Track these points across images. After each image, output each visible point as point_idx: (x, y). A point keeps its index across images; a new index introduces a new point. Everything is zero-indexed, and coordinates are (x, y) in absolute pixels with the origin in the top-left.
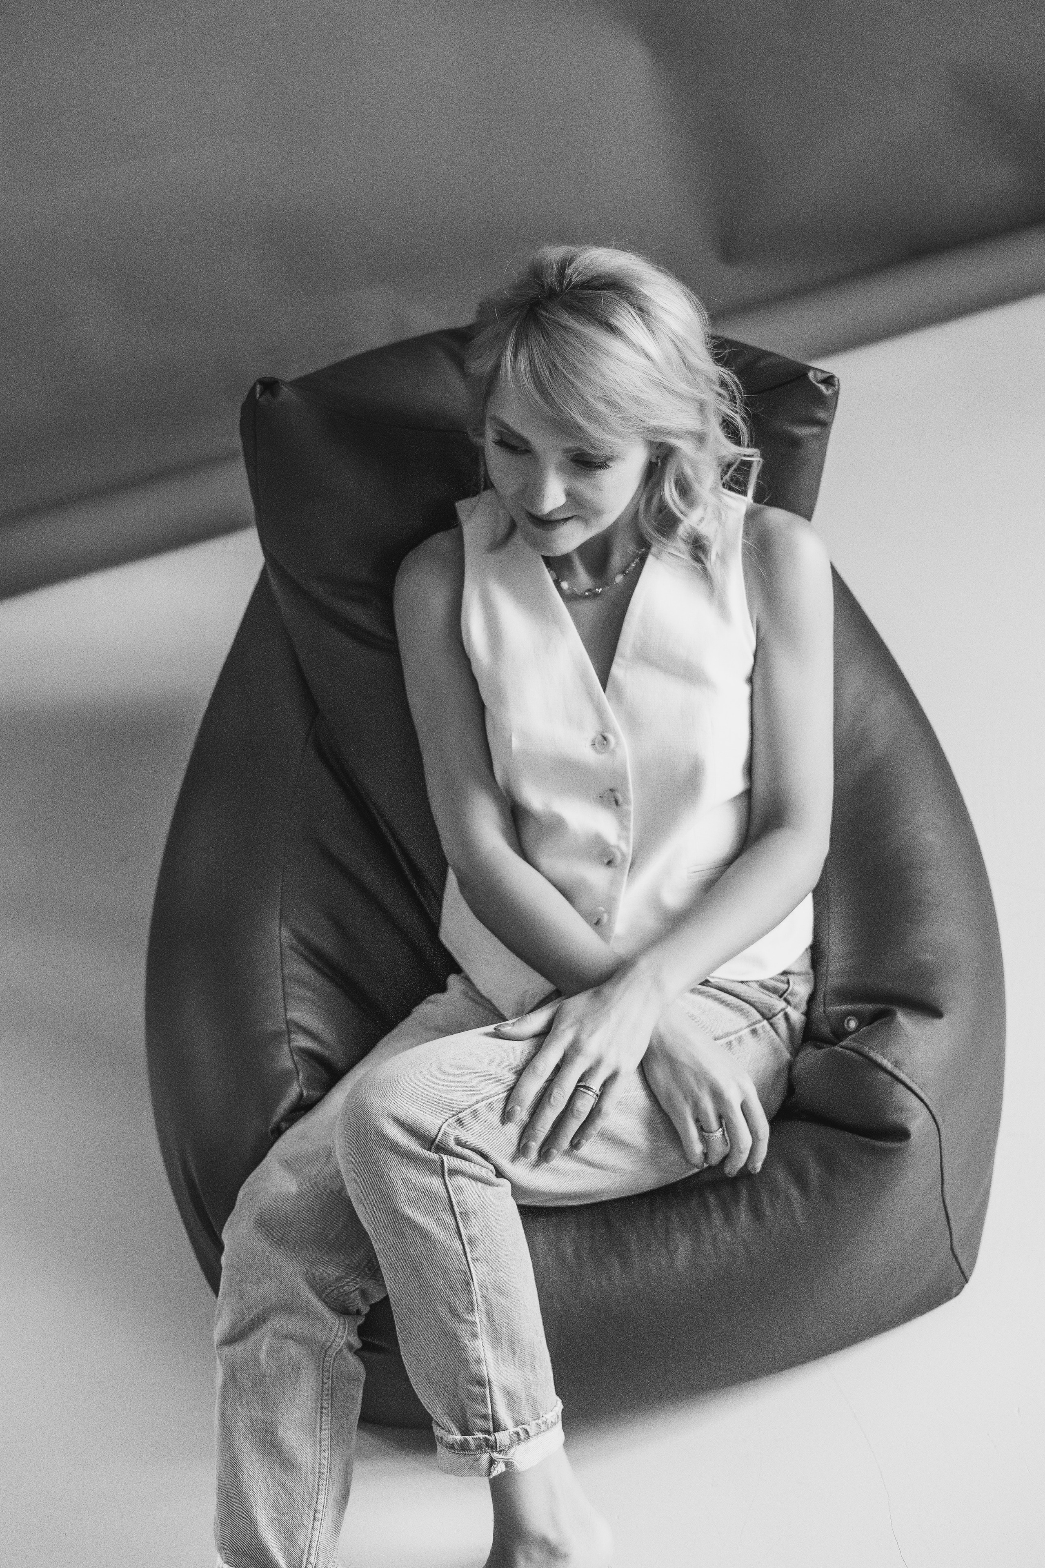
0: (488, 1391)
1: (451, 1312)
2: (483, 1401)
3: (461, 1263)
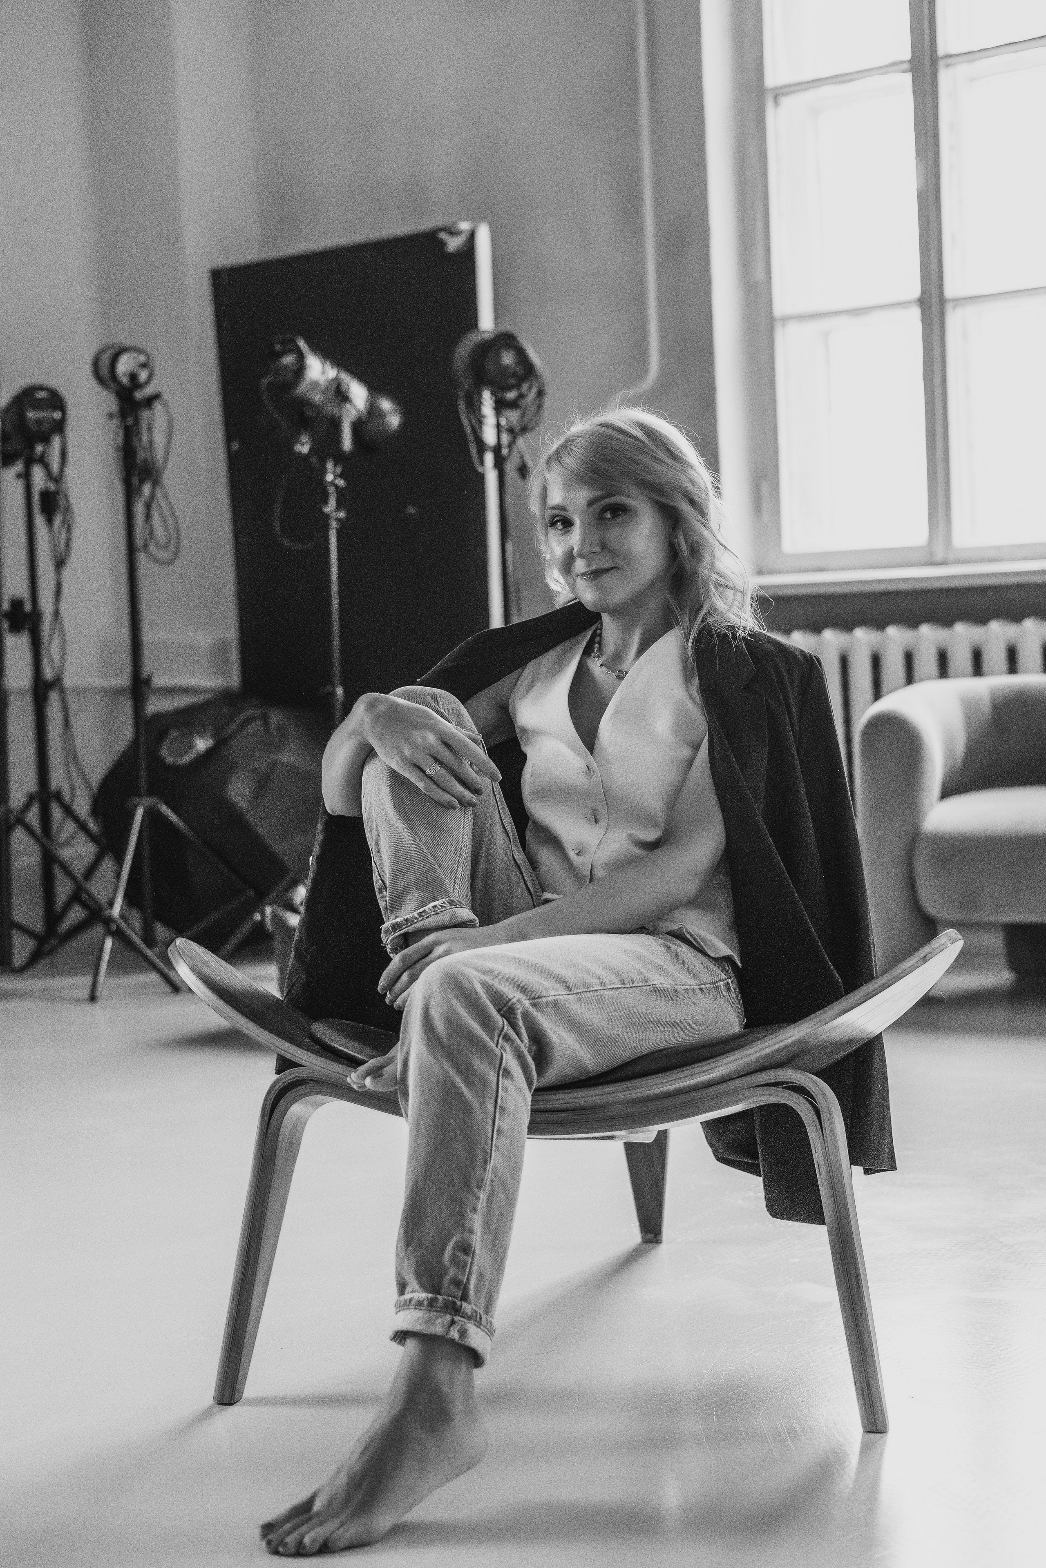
0: (470, 1260)
1: (464, 1181)
2: (463, 1268)
3: (486, 1144)
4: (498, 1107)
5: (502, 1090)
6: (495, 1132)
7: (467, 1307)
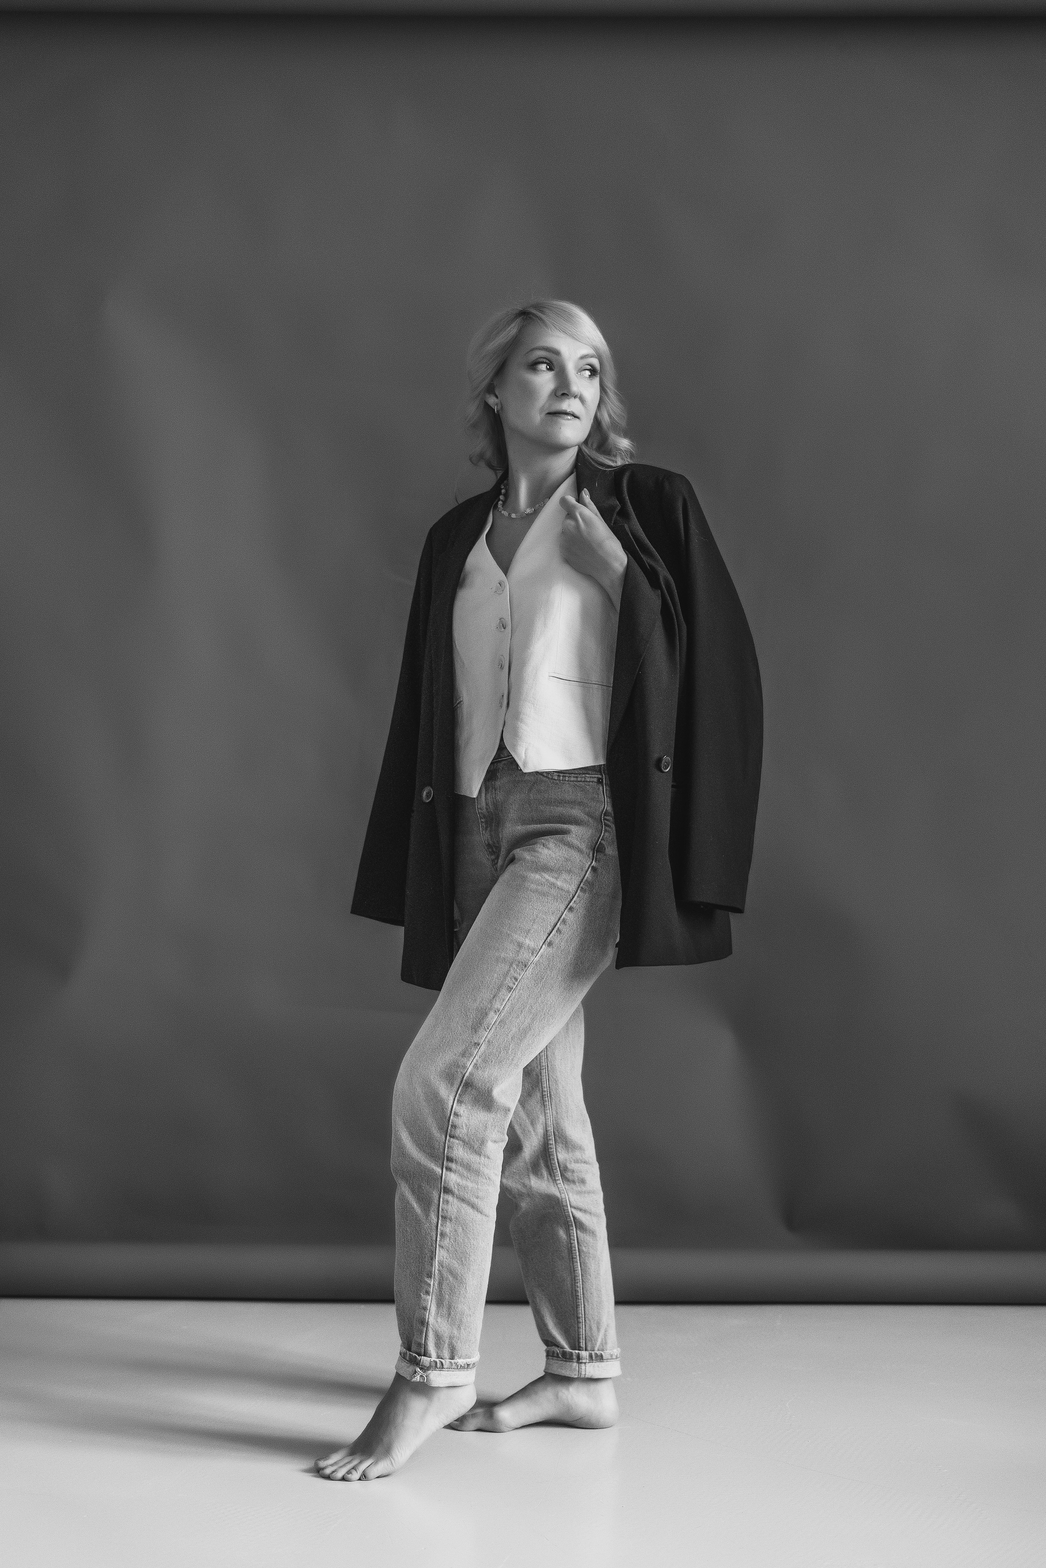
2: (421, 1332)
4: (440, 1217)
5: (443, 1203)
6: (439, 1236)
7: (425, 1360)
